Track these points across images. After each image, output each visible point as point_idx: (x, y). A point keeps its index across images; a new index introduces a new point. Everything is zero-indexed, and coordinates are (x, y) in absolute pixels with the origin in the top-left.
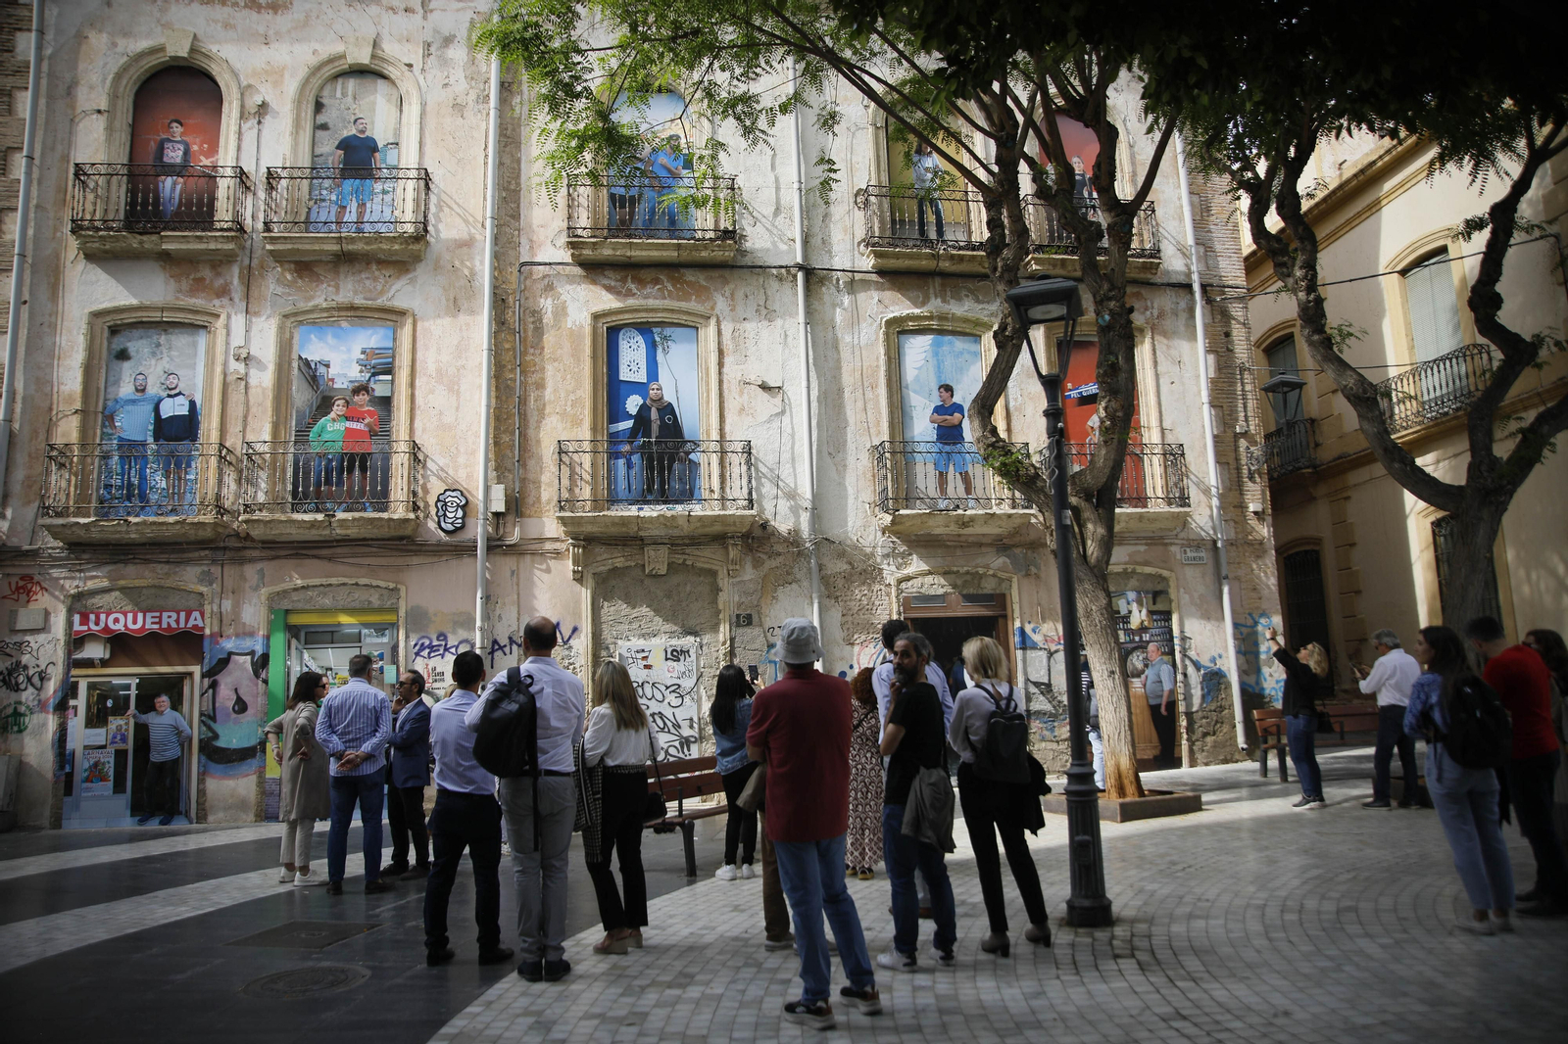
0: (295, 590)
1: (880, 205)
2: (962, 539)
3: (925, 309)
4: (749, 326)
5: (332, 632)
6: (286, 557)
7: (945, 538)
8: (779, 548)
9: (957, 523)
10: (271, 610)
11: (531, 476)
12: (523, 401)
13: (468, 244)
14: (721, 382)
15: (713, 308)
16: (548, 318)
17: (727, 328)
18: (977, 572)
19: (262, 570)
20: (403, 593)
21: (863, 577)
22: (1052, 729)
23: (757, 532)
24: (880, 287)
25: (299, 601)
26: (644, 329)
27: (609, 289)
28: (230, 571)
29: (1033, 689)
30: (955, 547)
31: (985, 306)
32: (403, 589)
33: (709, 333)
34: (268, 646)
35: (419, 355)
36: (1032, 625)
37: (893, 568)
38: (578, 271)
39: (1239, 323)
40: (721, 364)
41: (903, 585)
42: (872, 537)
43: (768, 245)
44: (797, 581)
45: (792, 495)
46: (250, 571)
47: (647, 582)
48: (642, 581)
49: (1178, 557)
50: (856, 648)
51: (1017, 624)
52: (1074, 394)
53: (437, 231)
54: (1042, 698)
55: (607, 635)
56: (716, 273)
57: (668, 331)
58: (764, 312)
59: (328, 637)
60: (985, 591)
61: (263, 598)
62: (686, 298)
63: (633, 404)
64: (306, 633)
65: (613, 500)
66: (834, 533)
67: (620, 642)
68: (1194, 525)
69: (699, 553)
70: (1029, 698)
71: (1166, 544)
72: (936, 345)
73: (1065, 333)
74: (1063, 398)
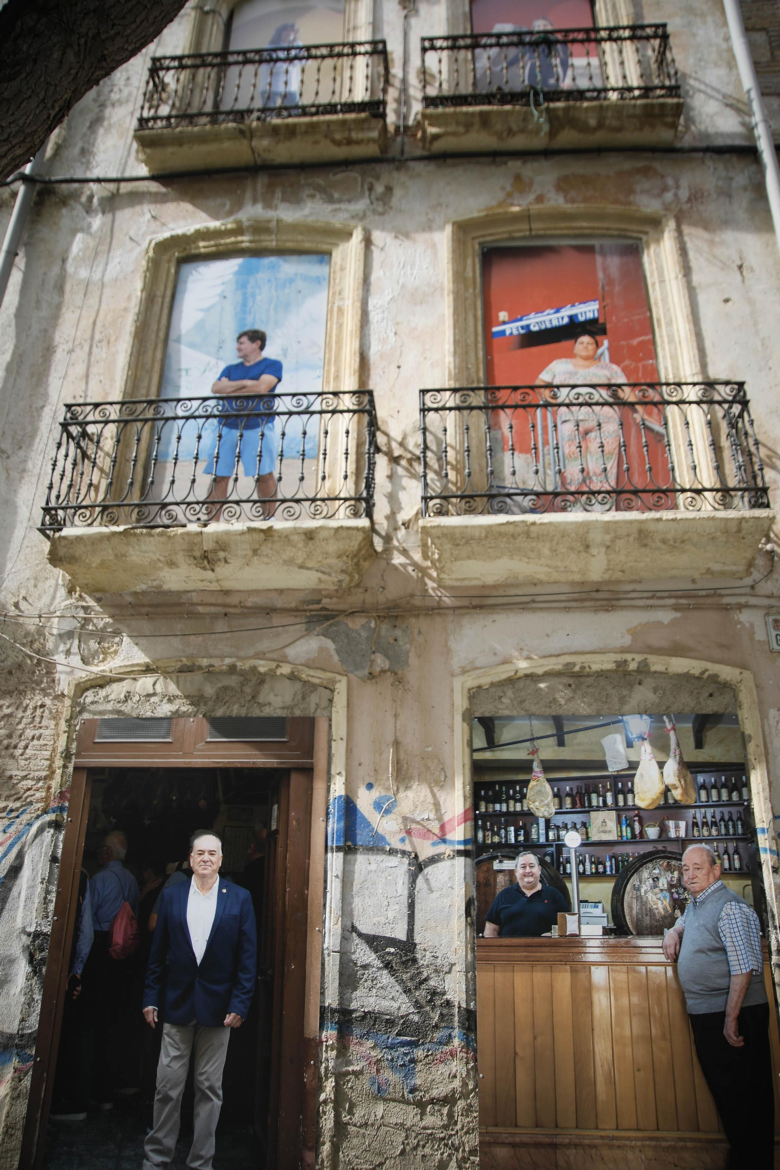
2: (233, 600)
3: (231, 220)
7: (195, 598)
9: (189, 553)
18: (254, 669)
21: (14, 680)
22: (409, 1067)
29: (363, 954)
30: (214, 617)
31: (342, 206)
36: (375, 794)
37: (76, 660)
41: (89, 696)
42: (46, 599)
49: (760, 635)
51: (338, 788)
52: (513, 329)
54: (385, 978)
60: (267, 712)
71: (726, 608)
72: (245, 273)
73: (498, 235)
74: (488, 337)
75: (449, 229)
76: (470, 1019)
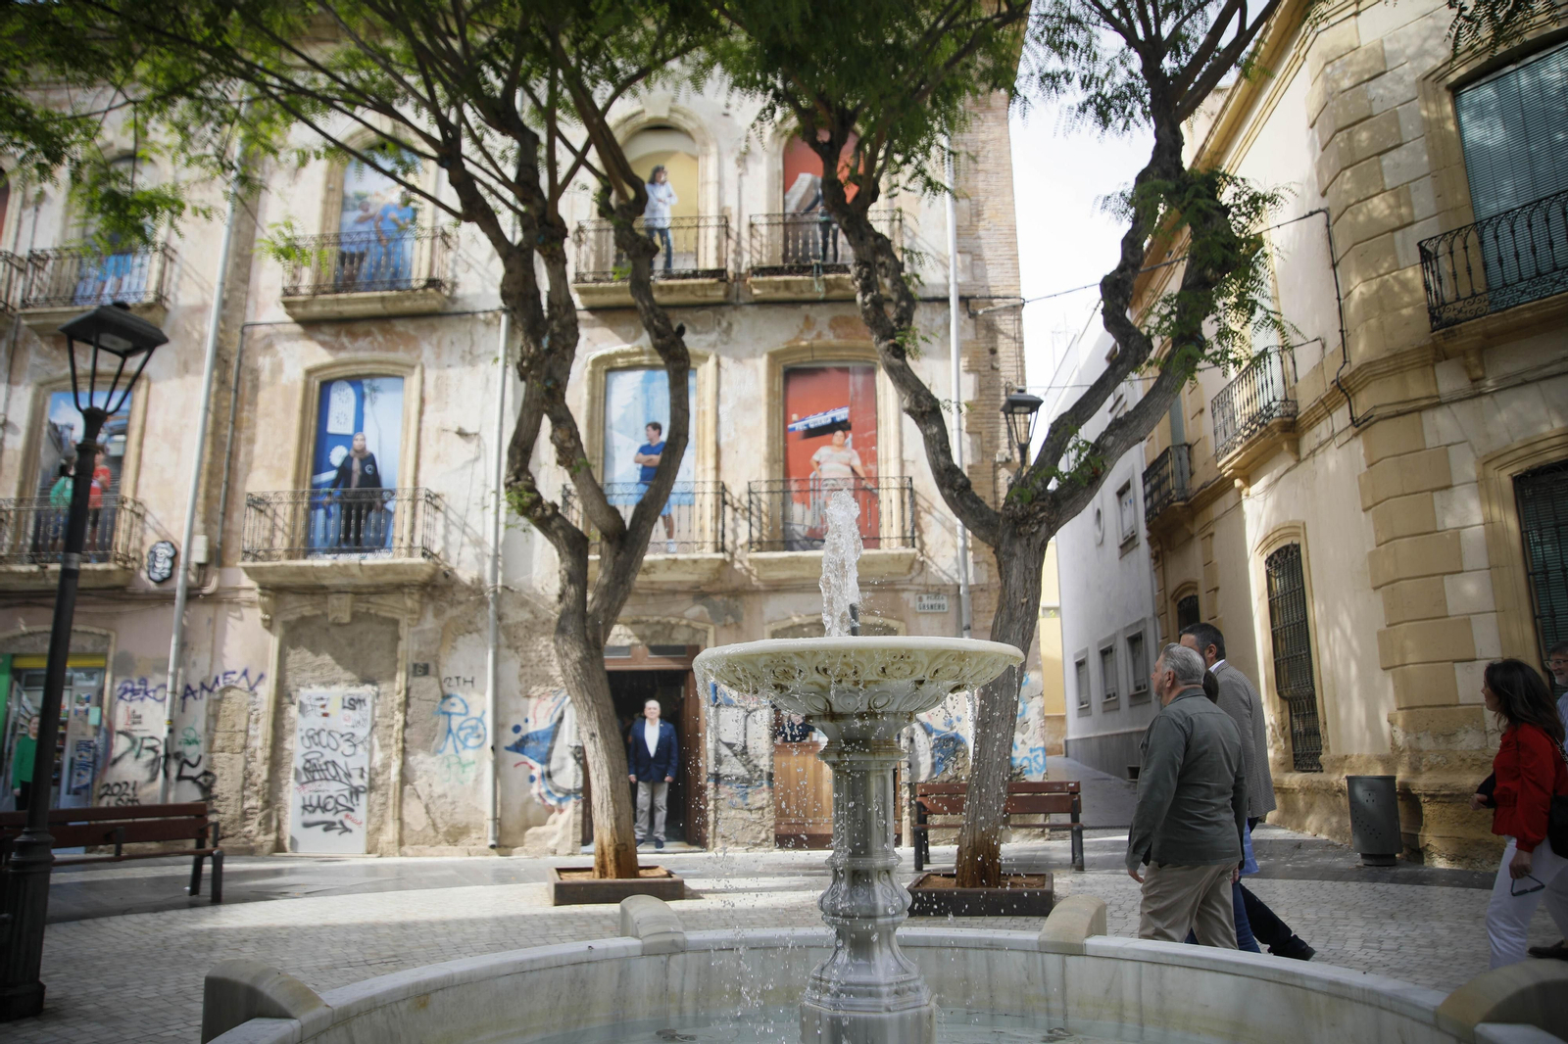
0: (24, 635)
1: (598, 242)
2: (656, 586)
3: (636, 344)
4: (453, 373)
6: (17, 606)
8: (462, 597)
11: (235, 528)
12: (233, 455)
13: (200, 310)
14: (419, 431)
15: (419, 357)
16: (265, 377)
17: (431, 376)
18: (669, 622)
20: (113, 640)
21: (547, 627)
22: (745, 796)
23: (441, 580)
24: (589, 325)
25: (22, 646)
26: (355, 381)
27: (323, 344)
29: (725, 751)
30: (647, 595)
31: (702, 337)
32: (113, 634)
33: (413, 382)
35: (150, 417)
38: (297, 328)
39: (1008, 337)
40: (421, 413)
43: (479, 290)
44: (478, 631)
45: (478, 543)
47: (333, 630)
48: (327, 630)
49: (911, 605)
50: (533, 702)
52: (800, 426)
53: (176, 299)
54: (734, 760)
55: (291, 682)
56: (424, 322)
57: (377, 382)
58: (468, 357)
60: (676, 643)
62: (395, 349)
63: (337, 455)
65: (309, 551)
66: (518, 581)
67: (302, 690)
68: (933, 569)
69: (381, 601)
70: (719, 761)
71: (897, 591)
72: (647, 381)
73: (793, 361)
74: (786, 431)
75: (765, 358)
76: (770, 775)
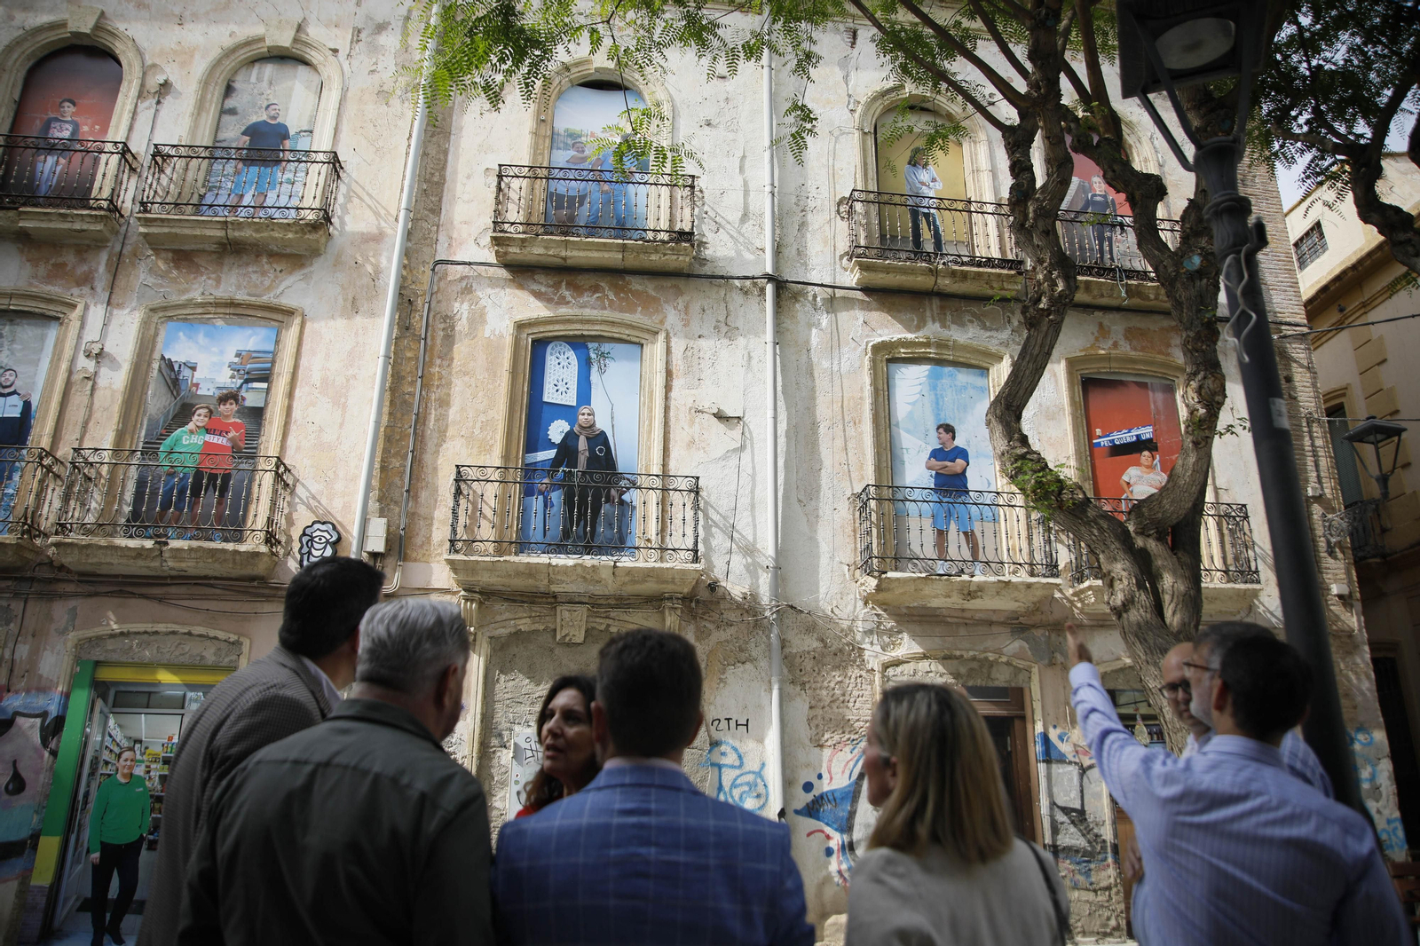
0: (113, 636)
1: (867, 213)
2: (967, 615)
3: (920, 334)
4: (705, 344)
5: (150, 693)
6: (106, 594)
7: (945, 612)
8: (732, 616)
9: (961, 591)
10: (78, 660)
11: (422, 511)
12: (421, 420)
13: (377, 238)
14: (667, 409)
15: (662, 322)
16: (462, 326)
17: (678, 345)
18: (986, 658)
19: (75, 609)
20: (245, 648)
21: (838, 659)
22: (1088, 873)
23: (704, 594)
24: (866, 307)
25: (114, 651)
26: (577, 343)
27: (538, 295)
28: (35, 608)
29: (1061, 817)
30: (958, 625)
31: (994, 333)
32: (246, 642)
33: (656, 350)
34: (65, 707)
35: (304, 362)
36: (1058, 731)
37: (878, 649)
38: (503, 273)
39: (1302, 366)
40: (668, 388)
41: (891, 672)
42: (850, 608)
43: (732, 254)
44: (752, 660)
45: (749, 550)
46: (60, 610)
47: (558, 651)
48: (552, 650)
50: (827, 752)
51: (1039, 728)
52: (1104, 442)
53: (343, 223)
54: (1072, 829)
55: (501, 717)
56: (668, 283)
57: (606, 347)
58: (724, 329)
59: (144, 699)
60: (997, 684)
61: (70, 644)
62: (632, 310)
63: (557, 430)
64: (116, 692)
65: (522, 546)
66: (802, 601)
67: (517, 728)
68: (1261, 609)
69: (626, 618)
70: (1055, 830)
72: (933, 377)
73: (1091, 370)
74: (1092, 447)
75: (1063, 364)
76: (1115, 848)
